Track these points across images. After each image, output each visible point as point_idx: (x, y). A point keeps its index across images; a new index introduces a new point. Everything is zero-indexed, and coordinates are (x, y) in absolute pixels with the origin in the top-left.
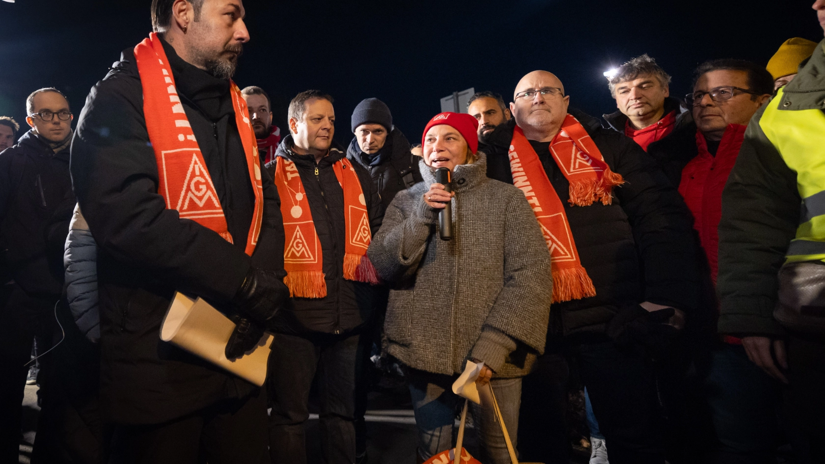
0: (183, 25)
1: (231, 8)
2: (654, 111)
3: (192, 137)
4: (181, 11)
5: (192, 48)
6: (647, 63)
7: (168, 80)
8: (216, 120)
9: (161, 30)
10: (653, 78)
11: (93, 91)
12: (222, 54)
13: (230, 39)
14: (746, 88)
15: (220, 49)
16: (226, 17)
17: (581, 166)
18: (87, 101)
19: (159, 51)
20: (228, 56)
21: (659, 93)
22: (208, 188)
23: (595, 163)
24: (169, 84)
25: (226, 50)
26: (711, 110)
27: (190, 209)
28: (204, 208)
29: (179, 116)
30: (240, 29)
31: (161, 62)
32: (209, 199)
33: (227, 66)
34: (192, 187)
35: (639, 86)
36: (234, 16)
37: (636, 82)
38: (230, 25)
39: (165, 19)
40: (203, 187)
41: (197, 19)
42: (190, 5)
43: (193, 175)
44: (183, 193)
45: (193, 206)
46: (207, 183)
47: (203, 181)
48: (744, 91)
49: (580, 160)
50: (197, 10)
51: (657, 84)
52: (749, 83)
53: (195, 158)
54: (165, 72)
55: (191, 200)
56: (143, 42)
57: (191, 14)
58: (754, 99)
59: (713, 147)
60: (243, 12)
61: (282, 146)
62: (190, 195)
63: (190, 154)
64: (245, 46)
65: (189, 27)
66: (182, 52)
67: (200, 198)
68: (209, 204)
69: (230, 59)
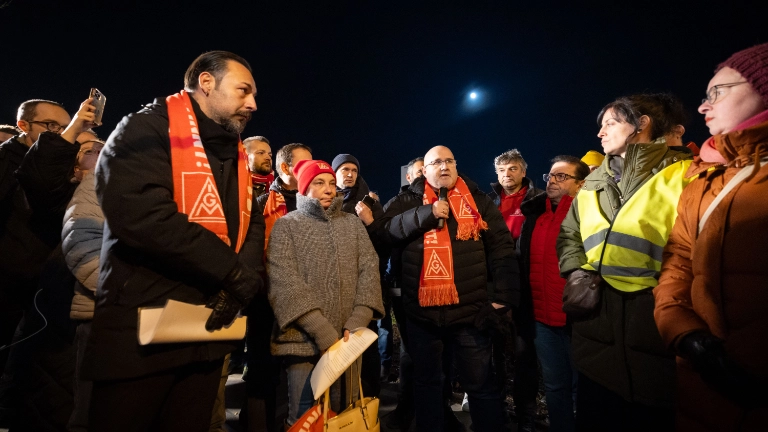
0: (206, 90)
1: (245, 86)
2: (516, 185)
3: (208, 166)
4: (205, 81)
5: (211, 108)
6: (516, 155)
7: (192, 123)
8: (223, 160)
9: (189, 91)
10: (517, 165)
11: (125, 120)
12: (234, 115)
13: (242, 106)
14: (573, 175)
15: (233, 112)
16: (240, 91)
17: (466, 213)
18: (118, 126)
19: (188, 102)
20: (240, 118)
21: (520, 174)
22: (217, 202)
23: (473, 213)
24: (193, 126)
25: (237, 114)
26: (555, 186)
27: (201, 215)
28: (214, 215)
29: (198, 150)
30: (250, 101)
31: (188, 110)
32: (217, 210)
33: (237, 124)
34: (205, 200)
35: (510, 169)
36: (247, 91)
37: (509, 166)
38: (243, 97)
39: (194, 85)
40: (214, 201)
41: (217, 88)
42: (213, 78)
43: (206, 191)
44: (196, 204)
45: (203, 213)
46: (216, 198)
47: (213, 196)
48: (572, 177)
49: (466, 209)
50: (218, 82)
51: (519, 169)
52: (575, 173)
53: (208, 180)
54: (190, 117)
55: (203, 210)
56: (176, 95)
57: (213, 84)
58: (576, 183)
59: (554, 208)
60: (254, 90)
61: (275, 183)
62: (202, 205)
63: (205, 177)
64: (254, 113)
65: (210, 93)
66: (204, 108)
67: (210, 209)
68: (216, 213)
69: (240, 121)
